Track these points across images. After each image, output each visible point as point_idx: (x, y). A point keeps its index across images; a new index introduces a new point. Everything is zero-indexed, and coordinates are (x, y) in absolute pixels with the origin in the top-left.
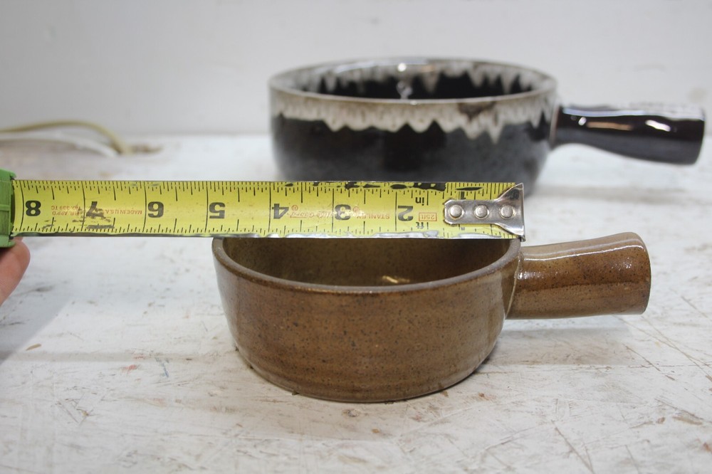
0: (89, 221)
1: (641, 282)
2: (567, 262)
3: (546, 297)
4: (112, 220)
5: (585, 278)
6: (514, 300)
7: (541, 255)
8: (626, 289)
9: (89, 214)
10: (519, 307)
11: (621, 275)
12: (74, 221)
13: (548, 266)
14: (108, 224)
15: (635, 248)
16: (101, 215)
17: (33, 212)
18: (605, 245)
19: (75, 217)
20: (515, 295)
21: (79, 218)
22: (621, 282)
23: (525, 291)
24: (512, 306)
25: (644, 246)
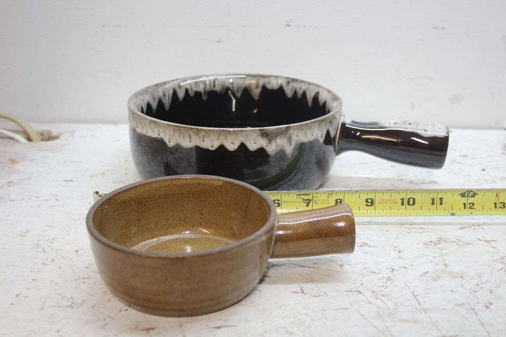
0: (310, 197)
1: (350, 236)
2: (305, 225)
3: (293, 246)
4: (298, 198)
5: (316, 235)
6: (274, 249)
7: (290, 220)
8: (341, 240)
9: (311, 200)
10: (277, 252)
11: (338, 232)
12: (317, 197)
13: (294, 228)
14: (300, 196)
15: (346, 216)
16: (304, 200)
17: (339, 201)
18: (328, 213)
19: (317, 199)
20: (274, 245)
21: (315, 199)
22: (338, 236)
23: (280, 243)
24: (273, 252)
25: (352, 214)
